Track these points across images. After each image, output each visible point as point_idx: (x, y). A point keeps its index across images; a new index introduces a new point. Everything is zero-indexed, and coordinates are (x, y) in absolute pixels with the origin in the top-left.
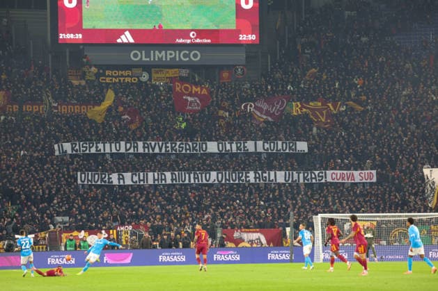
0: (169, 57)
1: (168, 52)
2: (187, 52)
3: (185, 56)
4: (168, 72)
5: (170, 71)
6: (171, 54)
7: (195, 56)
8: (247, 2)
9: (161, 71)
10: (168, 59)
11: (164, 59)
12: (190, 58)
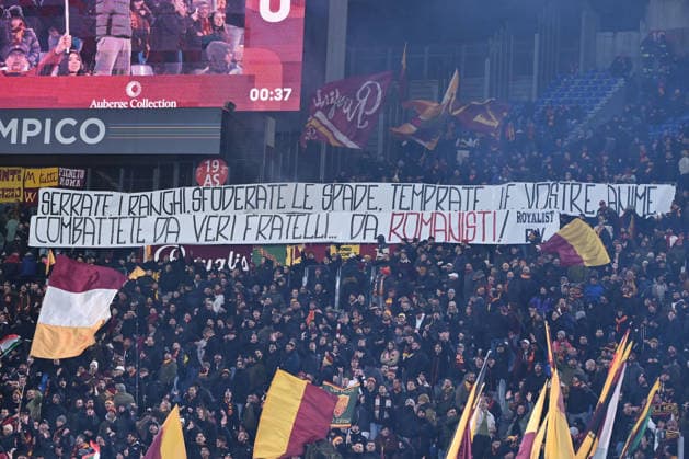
0: (26, 134)
1: (26, 122)
2: (73, 122)
3: (67, 131)
4: (31, 176)
5: (36, 172)
6: (32, 127)
7: (92, 131)
8: (275, 6)
9: (14, 173)
10: (24, 141)
11: (14, 141)
12: (77, 135)
